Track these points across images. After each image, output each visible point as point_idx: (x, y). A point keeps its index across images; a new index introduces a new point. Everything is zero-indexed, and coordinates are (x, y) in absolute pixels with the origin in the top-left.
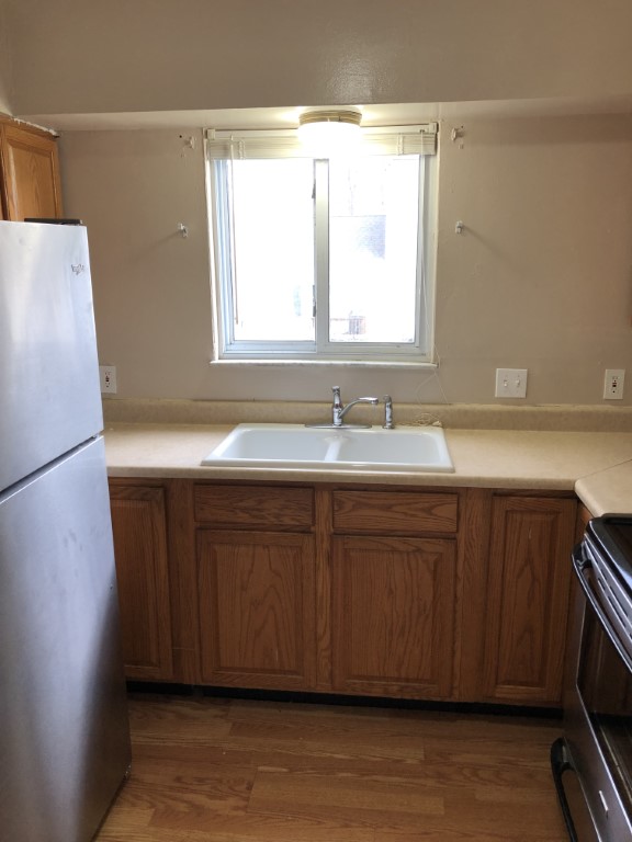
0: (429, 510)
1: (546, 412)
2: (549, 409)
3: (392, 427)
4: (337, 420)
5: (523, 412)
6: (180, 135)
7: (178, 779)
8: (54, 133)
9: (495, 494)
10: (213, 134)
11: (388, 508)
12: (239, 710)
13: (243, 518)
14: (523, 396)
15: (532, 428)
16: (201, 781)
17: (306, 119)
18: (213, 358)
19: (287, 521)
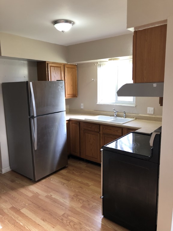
0: (117, 131)
1: (157, 117)
2: (158, 117)
3: (125, 118)
4: (115, 116)
5: (152, 117)
6: (94, 63)
7: (73, 169)
8: (76, 64)
9: (129, 129)
10: (99, 63)
11: (111, 130)
12: (89, 165)
13: (89, 129)
14: (153, 113)
15: (154, 121)
16: (76, 170)
17: (110, 60)
18: (97, 103)
19: (96, 130)
